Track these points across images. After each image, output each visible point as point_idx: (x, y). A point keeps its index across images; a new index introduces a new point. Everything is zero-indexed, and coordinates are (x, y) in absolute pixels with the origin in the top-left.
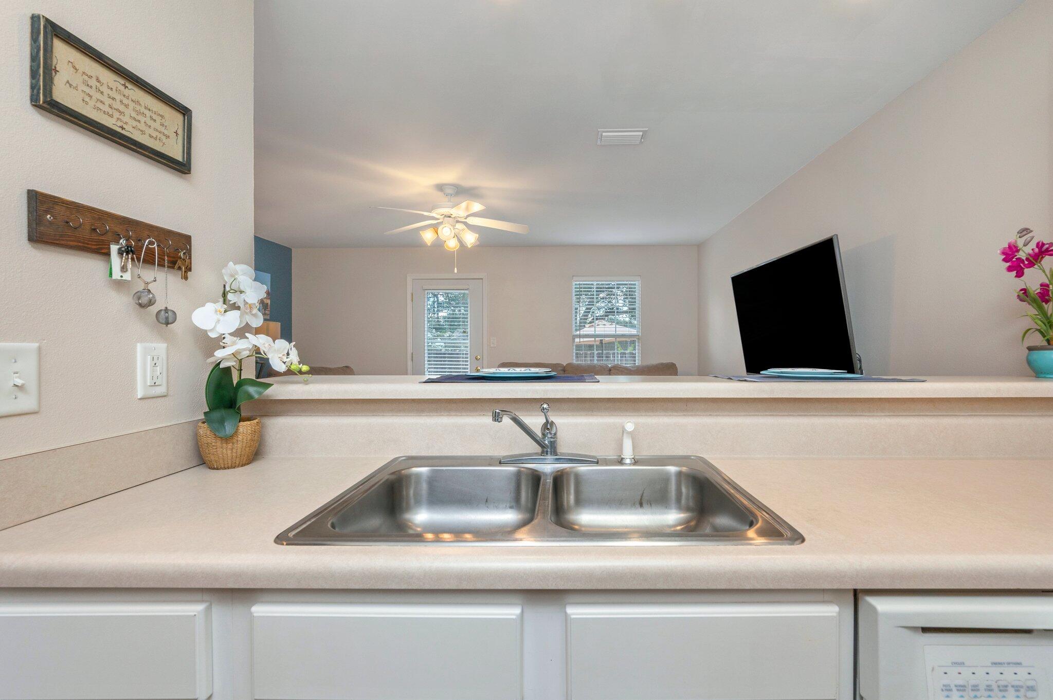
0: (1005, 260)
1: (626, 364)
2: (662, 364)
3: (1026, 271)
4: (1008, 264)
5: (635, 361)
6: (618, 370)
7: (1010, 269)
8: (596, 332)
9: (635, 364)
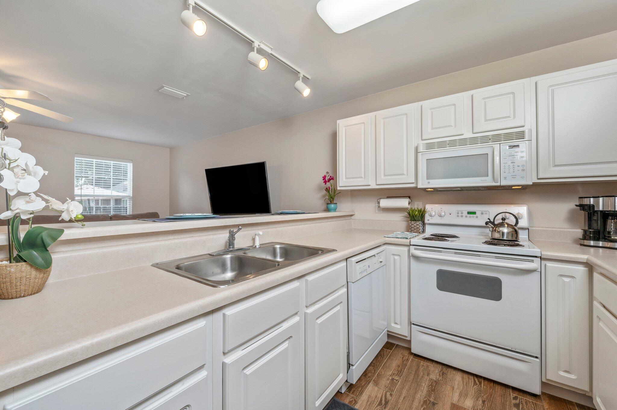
0: (323, 180)
1: (123, 214)
2: (150, 213)
3: (327, 183)
4: (324, 181)
5: (126, 212)
6: (118, 218)
7: (324, 182)
8: (95, 193)
9: (127, 214)
